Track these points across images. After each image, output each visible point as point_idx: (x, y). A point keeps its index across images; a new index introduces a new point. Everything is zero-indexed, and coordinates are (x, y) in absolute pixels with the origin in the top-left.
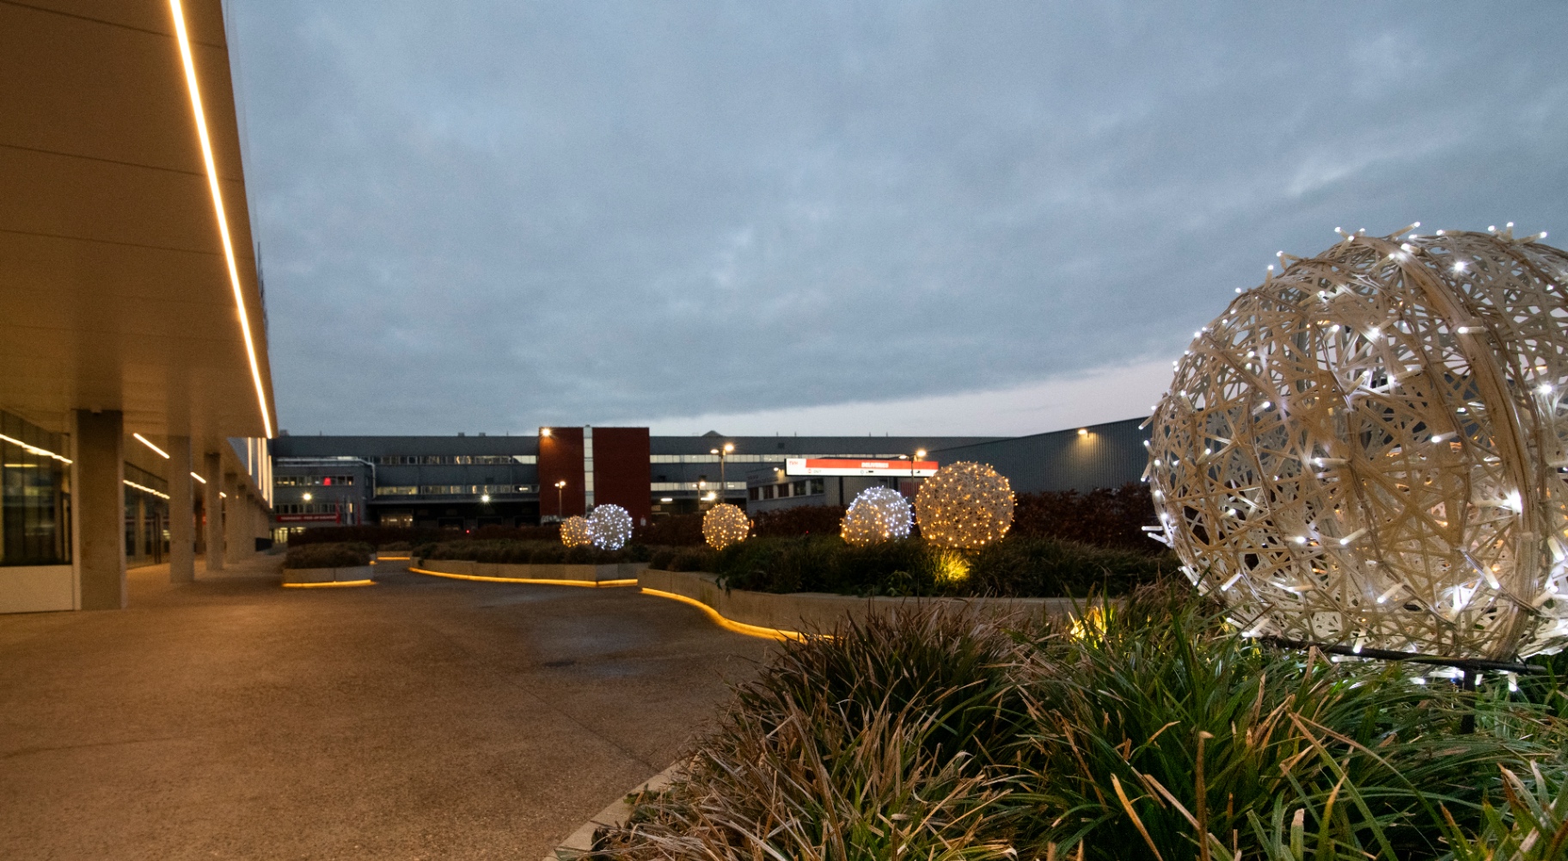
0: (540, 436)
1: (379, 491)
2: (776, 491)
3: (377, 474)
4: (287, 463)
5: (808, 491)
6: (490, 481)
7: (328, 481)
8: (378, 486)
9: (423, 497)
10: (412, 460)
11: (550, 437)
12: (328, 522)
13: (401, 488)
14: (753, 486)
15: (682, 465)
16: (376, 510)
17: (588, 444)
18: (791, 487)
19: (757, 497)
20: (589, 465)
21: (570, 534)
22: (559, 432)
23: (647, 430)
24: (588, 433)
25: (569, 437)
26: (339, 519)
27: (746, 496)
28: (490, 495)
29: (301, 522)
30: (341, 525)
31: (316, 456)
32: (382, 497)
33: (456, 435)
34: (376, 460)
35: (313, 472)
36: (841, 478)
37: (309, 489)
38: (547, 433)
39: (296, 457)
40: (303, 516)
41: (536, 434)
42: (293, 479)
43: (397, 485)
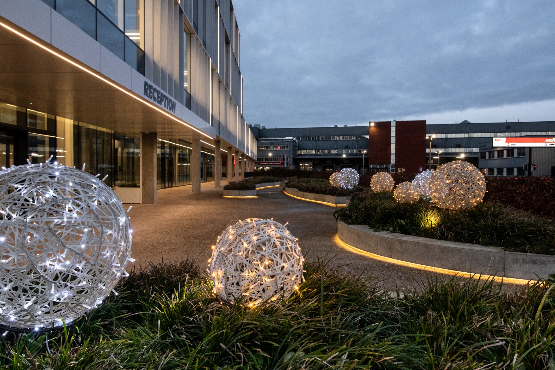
0: (370, 127)
1: (299, 152)
2: (496, 154)
3: (298, 145)
4: (264, 140)
5: (516, 155)
6: (347, 148)
7: (279, 147)
8: (299, 150)
9: (317, 155)
10: (313, 138)
11: (374, 127)
12: (277, 165)
13: (308, 151)
14: (482, 151)
15: (446, 139)
16: (297, 160)
17: (393, 130)
18: (505, 152)
19: (485, 157)
20: (393, 140)
21: (333, 180)
22: (379, 125)
23: (425, 121)
24: (393, 124)
25: (384, 127)
26: (282, 164)
27: (479, 156)
28: (346, 154)
29: (268, 165)
30: (282, 166)
31: (274, 137)
32: (301, 155)
33: (334, 126)
34: (299, 138)
35: (273, 144)
36: (530, 148)
37: (271, 151)
38: (372, 125)
39: (268, 138)
40: (268, 162)
41: (367, 125)
42: (266, 147)
43: (306, 149)
